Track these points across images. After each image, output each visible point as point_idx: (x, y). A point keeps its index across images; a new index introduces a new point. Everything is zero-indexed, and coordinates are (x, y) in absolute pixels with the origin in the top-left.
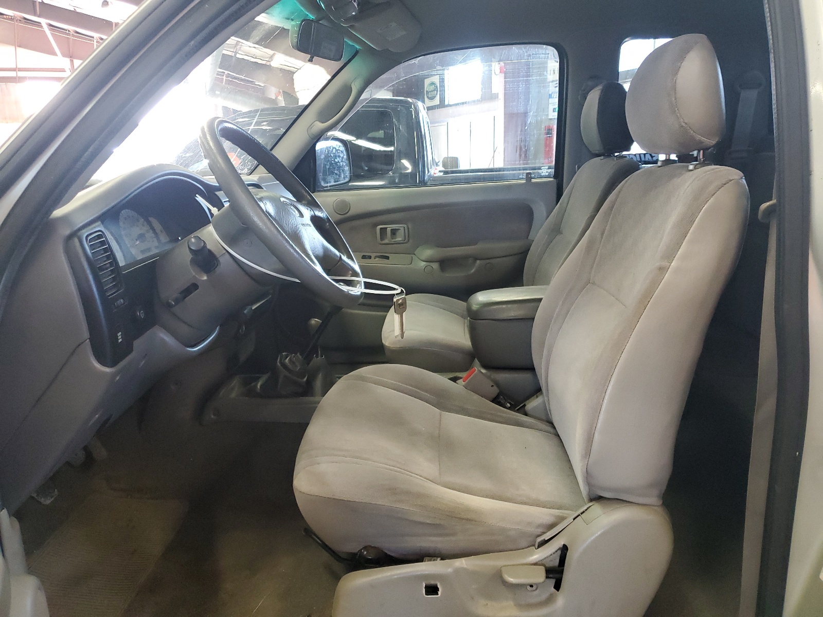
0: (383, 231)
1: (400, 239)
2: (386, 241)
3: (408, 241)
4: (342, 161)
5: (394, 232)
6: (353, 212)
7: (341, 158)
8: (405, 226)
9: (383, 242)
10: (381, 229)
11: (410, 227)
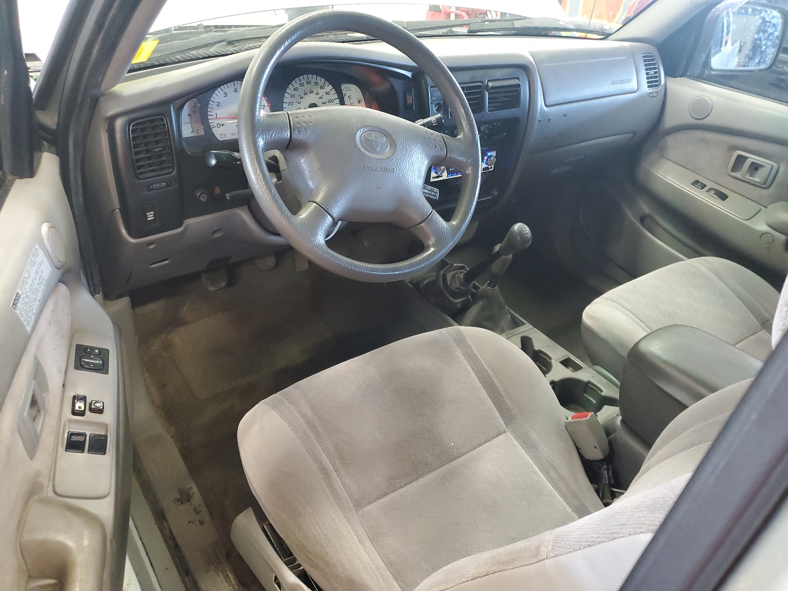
0: (740, 160)
1: (758, 180)
2: (738, 175)
3: (769, 187)
4: (767, 39)
5: (755, 167)
6: (709, 121)
7: (766, 35)
8: (775, 165)
9: (733, 174)
10: (739, 156)
11: (781, 169)
